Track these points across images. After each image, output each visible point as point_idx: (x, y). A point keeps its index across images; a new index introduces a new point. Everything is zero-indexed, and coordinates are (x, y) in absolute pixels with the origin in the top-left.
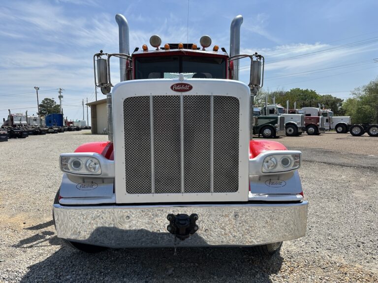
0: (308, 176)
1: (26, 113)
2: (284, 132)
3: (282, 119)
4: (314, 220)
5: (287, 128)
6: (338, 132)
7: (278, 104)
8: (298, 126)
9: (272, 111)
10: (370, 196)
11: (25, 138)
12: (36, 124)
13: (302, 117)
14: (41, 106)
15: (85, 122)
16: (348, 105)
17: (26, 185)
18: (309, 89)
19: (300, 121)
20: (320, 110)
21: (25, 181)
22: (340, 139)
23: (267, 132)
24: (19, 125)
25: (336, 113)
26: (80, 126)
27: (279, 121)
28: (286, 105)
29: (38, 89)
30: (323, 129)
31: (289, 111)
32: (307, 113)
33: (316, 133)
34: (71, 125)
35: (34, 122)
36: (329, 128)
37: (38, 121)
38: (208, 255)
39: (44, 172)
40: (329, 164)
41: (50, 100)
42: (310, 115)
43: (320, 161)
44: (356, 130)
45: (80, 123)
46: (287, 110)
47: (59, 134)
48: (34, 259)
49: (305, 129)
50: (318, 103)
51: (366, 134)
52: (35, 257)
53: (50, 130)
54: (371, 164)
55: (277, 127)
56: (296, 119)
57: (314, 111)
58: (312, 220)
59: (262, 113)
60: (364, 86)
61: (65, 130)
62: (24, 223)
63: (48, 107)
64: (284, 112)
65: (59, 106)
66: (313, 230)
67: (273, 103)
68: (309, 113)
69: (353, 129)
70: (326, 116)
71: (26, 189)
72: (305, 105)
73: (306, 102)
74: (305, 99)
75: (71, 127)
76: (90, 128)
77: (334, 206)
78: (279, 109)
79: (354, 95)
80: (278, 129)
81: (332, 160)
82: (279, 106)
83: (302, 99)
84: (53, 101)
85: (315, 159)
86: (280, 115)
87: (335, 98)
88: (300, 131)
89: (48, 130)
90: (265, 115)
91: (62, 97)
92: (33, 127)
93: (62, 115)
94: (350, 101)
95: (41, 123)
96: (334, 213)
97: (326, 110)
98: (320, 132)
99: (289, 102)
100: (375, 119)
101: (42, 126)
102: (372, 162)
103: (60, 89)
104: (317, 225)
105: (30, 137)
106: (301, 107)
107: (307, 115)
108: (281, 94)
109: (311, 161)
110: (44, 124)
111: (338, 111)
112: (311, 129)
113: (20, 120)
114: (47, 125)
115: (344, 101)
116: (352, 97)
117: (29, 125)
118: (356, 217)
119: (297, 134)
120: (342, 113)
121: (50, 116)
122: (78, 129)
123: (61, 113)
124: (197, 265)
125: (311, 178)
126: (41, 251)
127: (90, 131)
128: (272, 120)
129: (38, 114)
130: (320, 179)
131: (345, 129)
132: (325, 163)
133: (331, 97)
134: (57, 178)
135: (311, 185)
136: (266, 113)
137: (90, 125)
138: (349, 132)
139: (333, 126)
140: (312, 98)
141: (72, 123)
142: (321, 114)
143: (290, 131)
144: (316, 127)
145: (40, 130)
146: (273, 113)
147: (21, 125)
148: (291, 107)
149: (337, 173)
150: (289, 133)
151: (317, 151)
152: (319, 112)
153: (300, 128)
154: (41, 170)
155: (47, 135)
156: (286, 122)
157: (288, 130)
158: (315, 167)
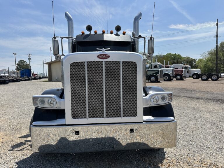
0: (177, 105)
1: (8, 69)
2: (162, 79)
3: (162, 71)
4: (181, 132)
5: (164, 76)
6: (194, 79)
7: (159, 62)
8: (171, 75)
9: (155, 67)
10: (214, 117)
11: (7, 84)
12: (15, 76)
13: (173, 70)
14: (17, 64)
15: (45, 74)
16: (199, 63)
17: (5, 114)
18: (177, 54)
19: (172, 72)
20: (183, 66)
21: (5, 112)
22: (195, 82)
23: (153, 79)
24: (4, 76)
25: (193, 67)
26: (41, 76)
27: (159, 73)
28: (164, 63)
29: (16, 54)
30: (185, 77)
31: (165, 66)
32: (176, 68)
33: (181, 79)
34: (36, 76)
35: (13, 74)
36: (188, 76)
37: (16, 74)
38: (117, 156)
39: (18, 106)
40: (190, 97)
41: (23, 61)
42: (177, 69)
43: (184, 96)
44: (204, 77)
45: (42, 74)
46: (164, 66)
47: (28, 81)
48: (7, 163)
49: (175, 76)
50: (182, 61)
51: (210, 79)
52: (7, 161)
53: (23, 79)
54: (214, 97)
55: (158, 76)
56: (169, 71)
57: (180, 66)
58: (181, 133)
59: (150, 68)
60: (208, 52)
61: (32, 79)
62: (3, 139)
63: (22, 65)
64: (162, 67)
65: (29, 64)
66: (181, 139)
67: (156, 62)
68: (177, 68)
69: (202, 77)
70: (187, 69)
71: (5, 116)
72: (174, 63)
73: (175, 61)
74: (175, 60)
75: (36, 77)
76: (47, 78)
77: (193, 123)
78: (160, 65)
79: (202, 57)
80: (159, 77)
81: (191, 95)
82: (160, 64)
83: (173, 59)
84: (25, 62)
85: (181, 94)
86: (160, 69)
87: (192, 58)
88: (172, 78)
89: (22, 79)
90: (152, 69)
91: (30, 59)
92: (12, 78)
93: (31, 70)
94: (200, 60)
95: (17, 75)
96: (193, 128)
97: (187, 65)
98: (183, 78)
99: (165, 61)
100: (214, 71)
101: (18, 77)
102: (214, 96)
103: (29, 54)
104: (184, 136)
105: (10, 83)
106: (172, 64)
107: (176, 69)
108: (160, 56)
109: (179, 96)
110: (19, 75)
111: (193, 66)
112: (179, 77)
113: (5, 73)
114: (21, 76)
115: (197, 60)
116: (201, 58)
117: (10, 76)
118: (206, 130)
119: (170, 80)
120: (196, 67)
121: (23, 70)
122: (40, 78)
123: (30, 69)
124: (111, 163)
125: (179, 106)
126: (12, 157)
127: (47, 79)
128: (156, 72)
129: (16, 70)
130: (184, 107)
131: (197, 76)
132: (187, 97)
133: (189, 58)
134: (25, 109)
135: (179, 110)
136: (152, 67)
137: (48, 76)
138: (200, 78)
139: (191, 75)
140: (178, 58)
141: (36, 75)
142: (184, 68)
143: (166, 78)
144: (181, 76)
145: (17, 79)
146: (156, 68)
147: (5, 76)
148: (167, 64)
149: (194, 103)
150: (165, 79)
151: (182, 90)
152: (182, 67)
153: (172, 76)
154: (15, 104)
155: (21, 82)
156: (164, 73)
157: (165, 78)
158: (181, 100)
